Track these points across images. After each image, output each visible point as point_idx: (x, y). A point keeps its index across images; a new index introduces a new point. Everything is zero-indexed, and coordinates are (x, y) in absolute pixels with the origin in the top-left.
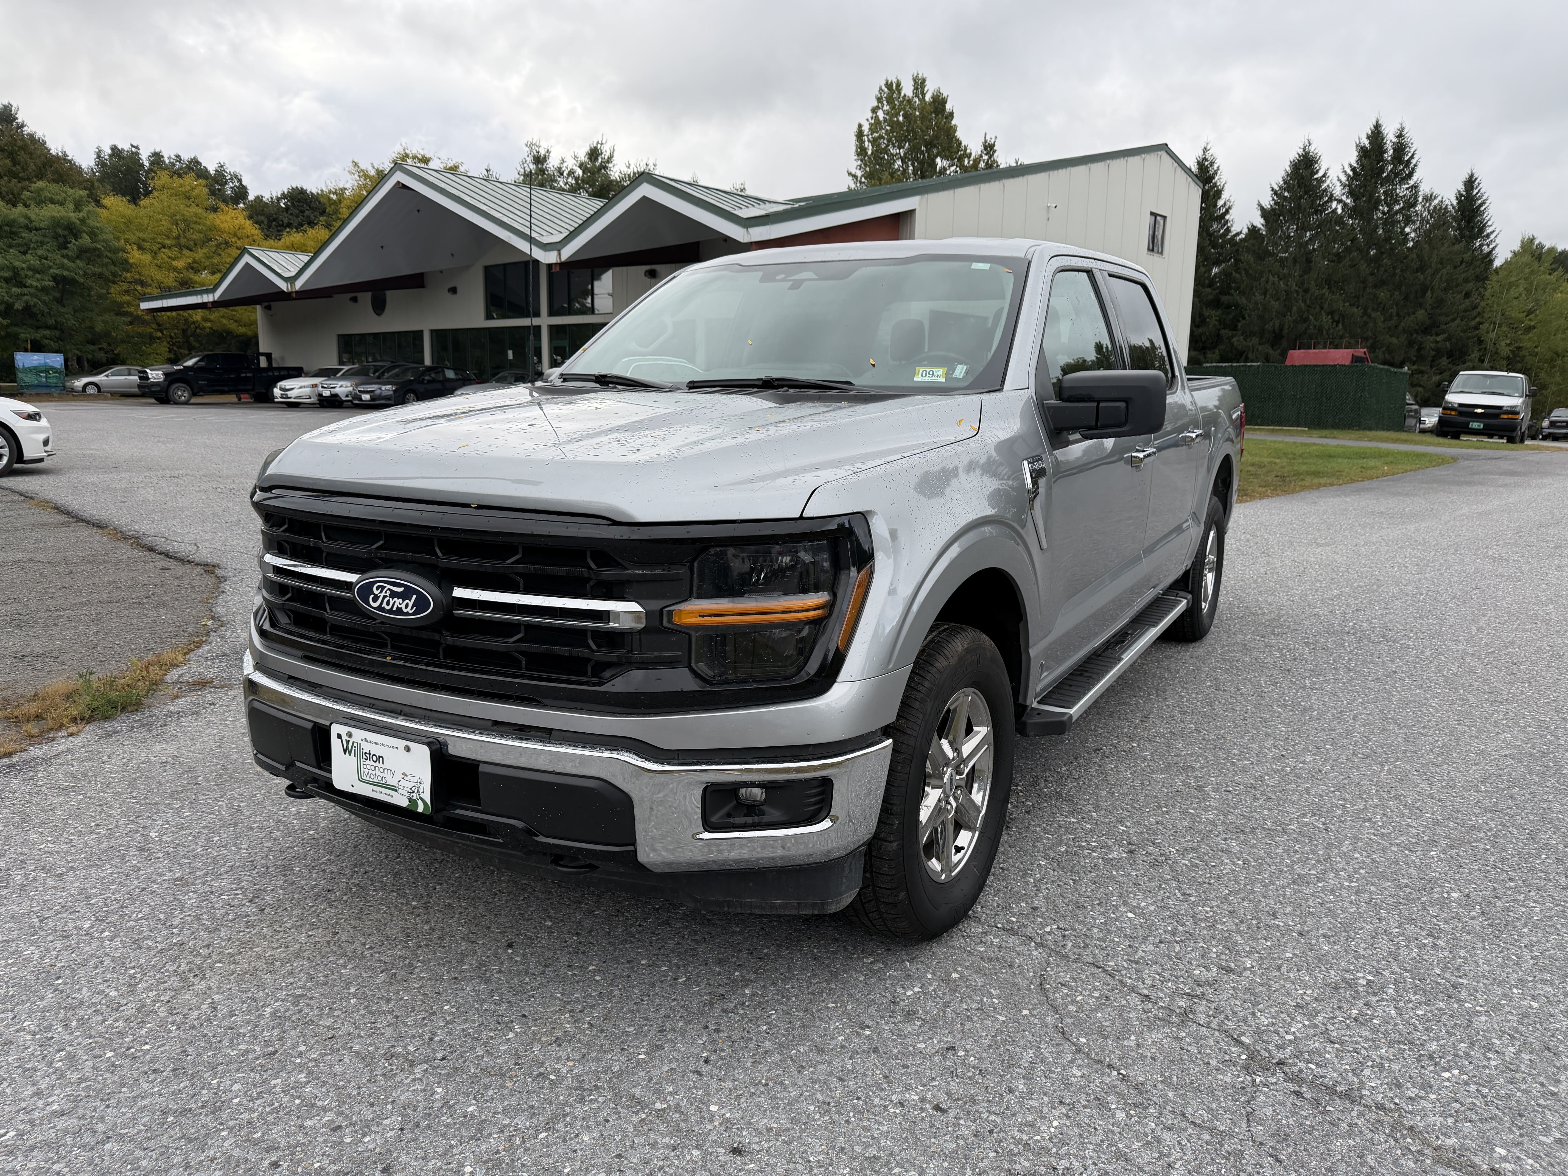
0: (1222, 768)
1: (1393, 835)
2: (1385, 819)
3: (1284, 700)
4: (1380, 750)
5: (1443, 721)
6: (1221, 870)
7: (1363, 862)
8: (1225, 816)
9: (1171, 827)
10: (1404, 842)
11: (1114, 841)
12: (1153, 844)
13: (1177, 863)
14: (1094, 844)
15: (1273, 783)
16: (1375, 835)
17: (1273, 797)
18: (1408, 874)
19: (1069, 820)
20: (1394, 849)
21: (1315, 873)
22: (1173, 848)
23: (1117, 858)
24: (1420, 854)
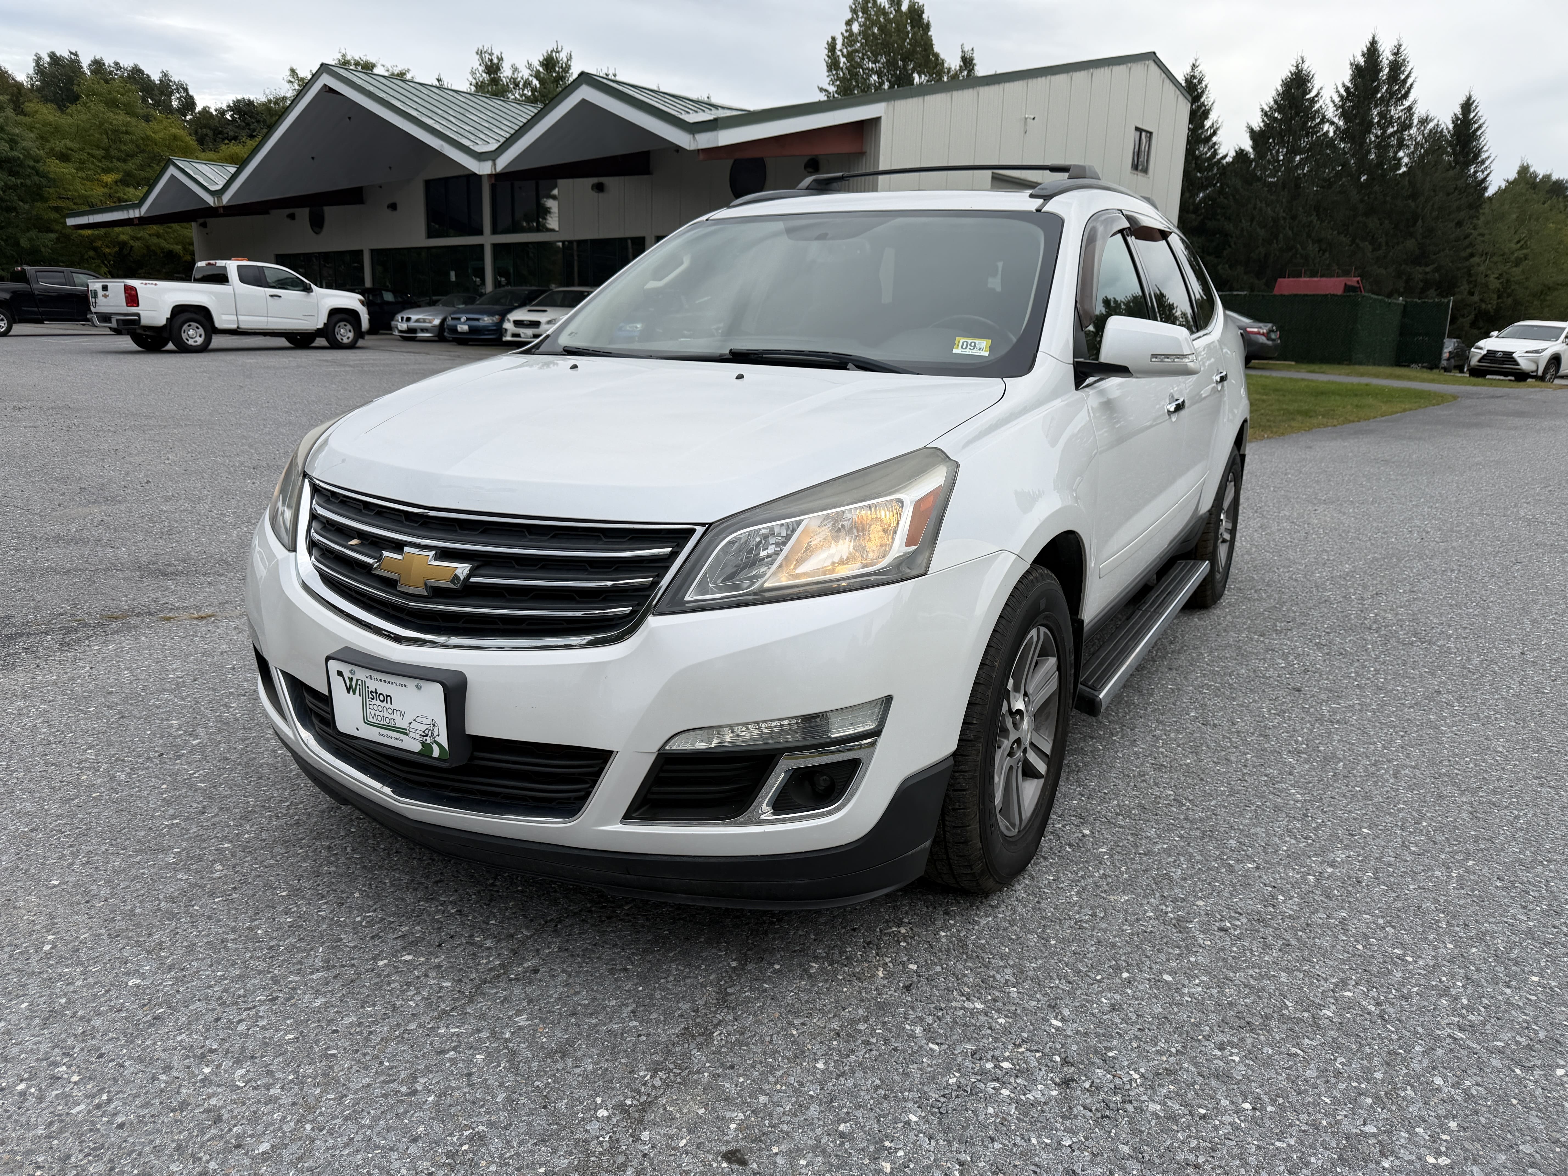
0: (1215, 880)
1: (1488, 1027)
2: (1470, 989)
3: (1296, 742)
4: (1439, 838)
5: (1519, 779)
6: (1216, 1128)
7: (1452, 1100)
8: (1220, 987)
9: (1134, 1017)
10: (1508, 1045)
11: (1040, 1058)
12: (1105, 1061)
13: (1142, 1110)
14: (1006, 1065)
15: (1292, 909)
16: (1461, 1029)
17: (1293, 942)
18: (1529, 1128)
19: (972, 1006)
20: (1496, 1062)
21: (1375, 1130)
22: (1135, 1070)
23: (1043, 1100)
24: (1540, 1075)
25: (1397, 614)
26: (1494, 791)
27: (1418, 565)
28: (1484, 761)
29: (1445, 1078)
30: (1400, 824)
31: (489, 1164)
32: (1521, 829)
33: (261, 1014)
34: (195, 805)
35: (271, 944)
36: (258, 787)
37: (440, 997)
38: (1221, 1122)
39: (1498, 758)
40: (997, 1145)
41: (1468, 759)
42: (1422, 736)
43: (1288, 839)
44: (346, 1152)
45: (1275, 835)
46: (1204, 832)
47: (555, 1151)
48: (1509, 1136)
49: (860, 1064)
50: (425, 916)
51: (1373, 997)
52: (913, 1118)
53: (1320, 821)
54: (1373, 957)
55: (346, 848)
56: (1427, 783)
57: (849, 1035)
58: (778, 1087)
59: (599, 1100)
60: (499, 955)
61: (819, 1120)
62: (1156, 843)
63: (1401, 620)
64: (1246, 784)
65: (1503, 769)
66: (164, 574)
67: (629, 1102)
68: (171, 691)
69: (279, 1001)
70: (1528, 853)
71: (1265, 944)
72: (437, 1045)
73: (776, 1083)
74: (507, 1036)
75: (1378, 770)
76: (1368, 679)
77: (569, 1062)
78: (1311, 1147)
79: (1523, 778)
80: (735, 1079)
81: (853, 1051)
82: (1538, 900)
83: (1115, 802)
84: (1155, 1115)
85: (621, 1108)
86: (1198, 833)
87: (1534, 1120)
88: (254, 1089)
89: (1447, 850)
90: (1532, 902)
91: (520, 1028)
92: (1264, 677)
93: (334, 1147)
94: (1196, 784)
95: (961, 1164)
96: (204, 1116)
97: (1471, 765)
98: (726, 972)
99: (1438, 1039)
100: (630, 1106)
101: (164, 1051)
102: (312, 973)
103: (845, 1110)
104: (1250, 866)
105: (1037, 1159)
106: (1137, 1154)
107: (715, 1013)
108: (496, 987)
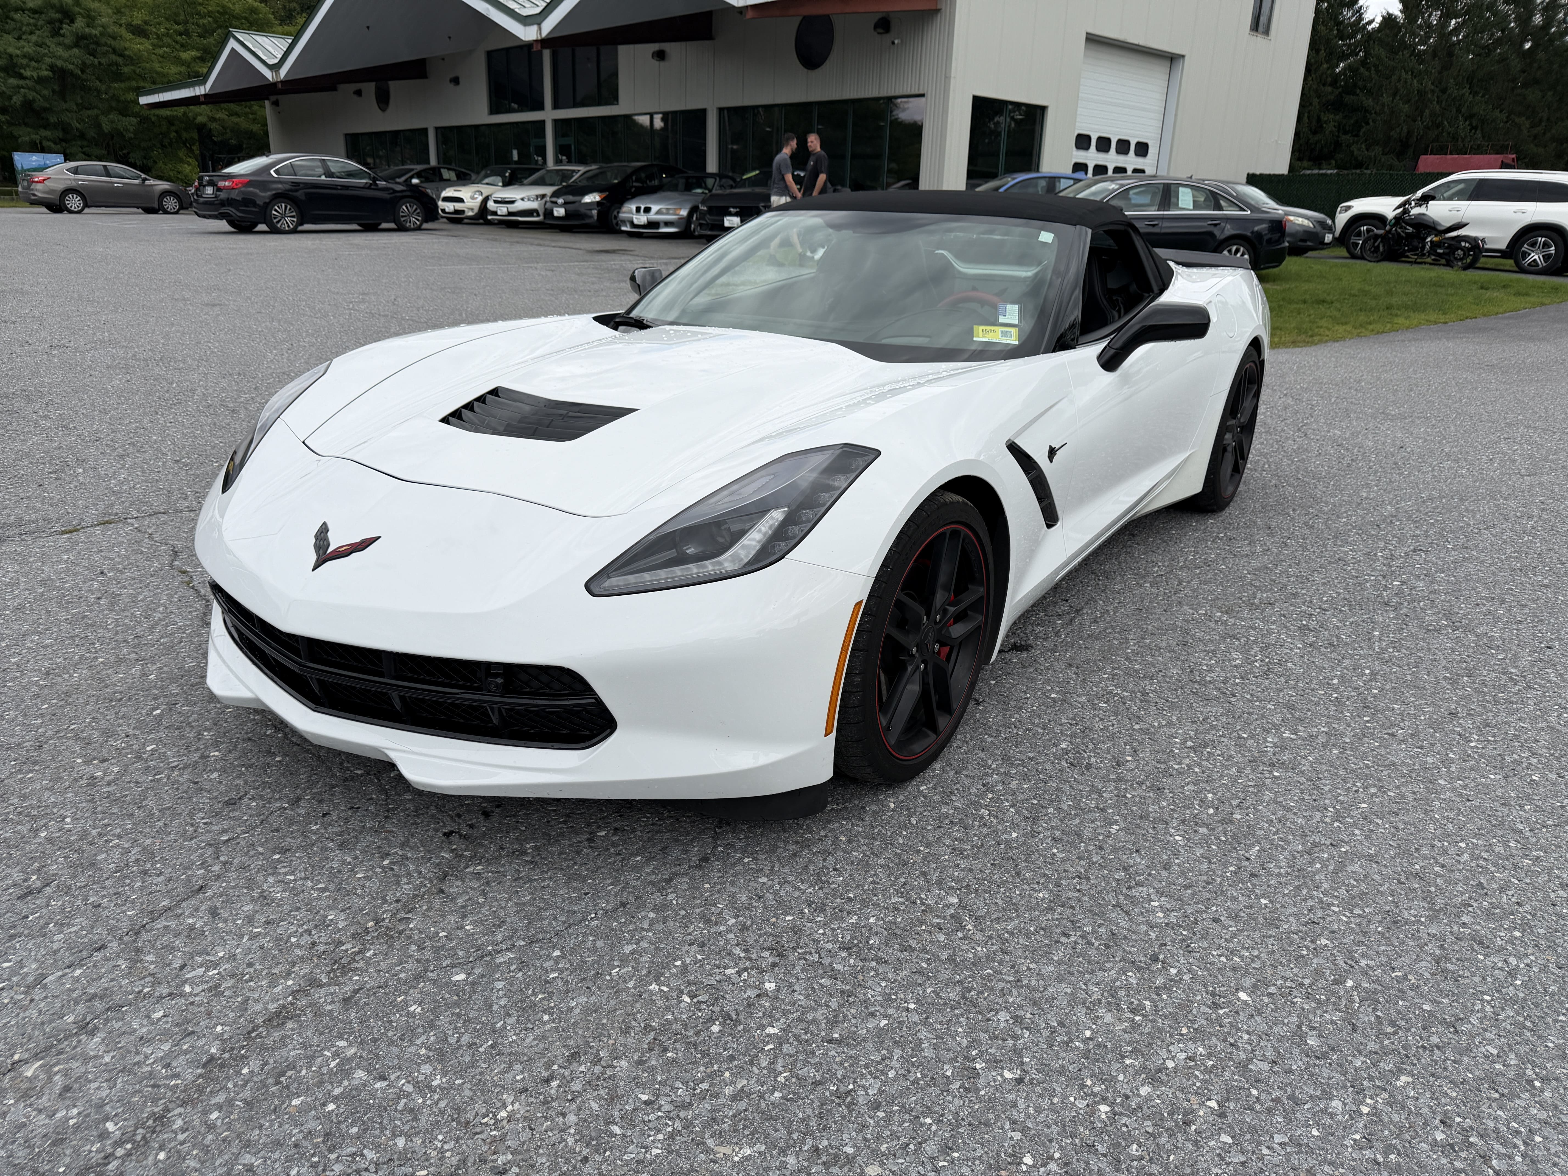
3: (1203, 802)
4: (1366, 1017)
25: (1433, 582)
26: (1489, 915)
27: (1486, 508)
28: (1489, 848)
30: (1307, 982)
32: (1513, 1001)
39: (1512, 844)
41: (1463, 845)
42: (1403, 796)
43: (1101, 1012)
45: (1084, 1003)
53: (1173, 971)
56: (1382, 893)
62: (873, 1015)
63: (1435, 592)
64: (1085, 886)
65: (1515, 866)
70: (1512, 1059)
75: (1311, 863)
79: (1543, 888)
83: (854, 918)
86: (953, 994)
89: (1371, 1046)
92: (1201, 681)
94: (1003, 883)
97: (1466, 857)
104: (1008, 1075)
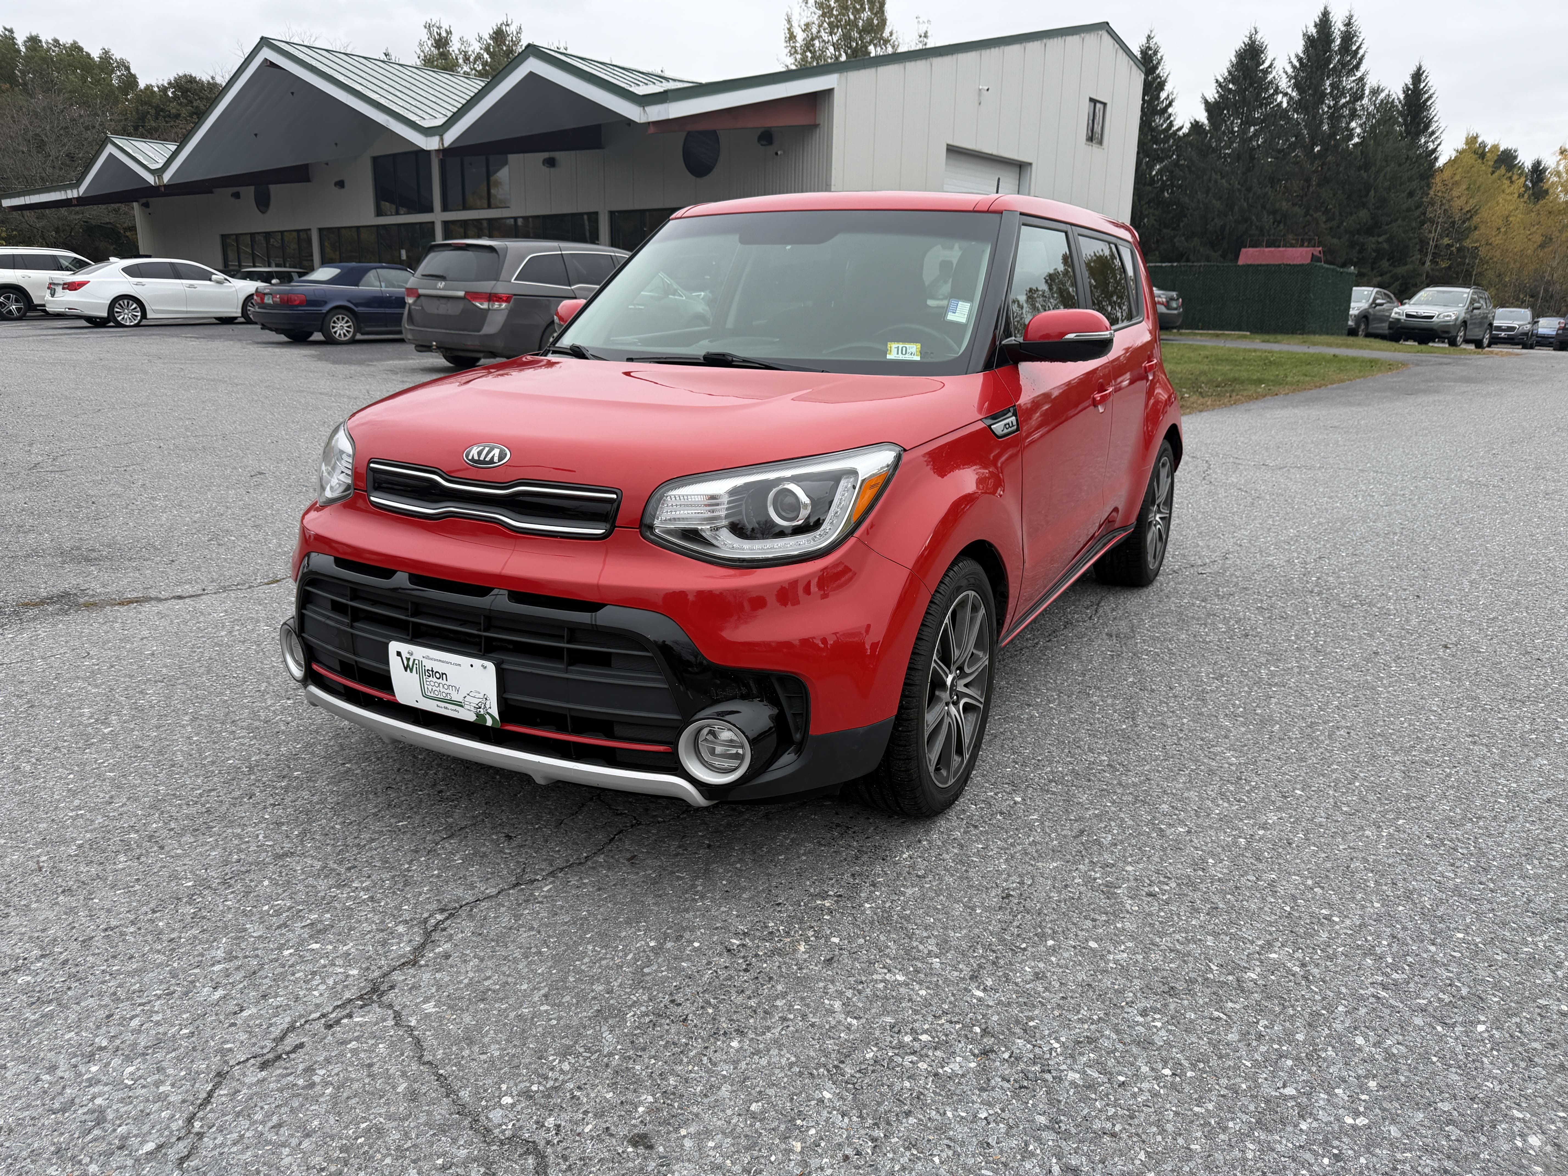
0: (1145, 844)
1: (1412, 985)
2: (1395, 948)
3: (1234, 705)
4: (1371, 797)
5: (1452, 738)
6: (1134, 1096)
7: (1372, 1059)
8: (1146, 952)
9: (1057, 985)
10: (1431, 1002)
11: (961, 1029)
12: (1025, 1031)
13: (1061, 1079)
14: (924, 1038)
15: (1221, 872)
16: (1385, 987)
17: (1221, 906)
18: (1448, 1086)
19: (893, 978)
20: (1418, 1021)
21: (1294, 1092)
22: (1057, 1039)
23: (960, 1072)
24: (1461, 1032)
25: (1339, 577)
26: (1427, 751)
27: (1362, 529)
28: (1419, 720)
29: (1366, 1038)
30: (1332, 784)
31: (385, 1156)
32: (1452, 787)
33: (156, 1009)
34: (102, 795)
35: (172, 936)
36: (170, 776)
37: (347, 986)
38: (1140, 1089)
39: (1432, 717)
40: (912, 1120)
41: (1403, 719)
42: (1358, 697)
43: (1220, 802)
44: (235, 1149)
45: (1208, 799)
46: (1136, 797)
47: (454, 1141)
48: (1428, 1094)
49: (776, 1041)
50: (336, 904)
51: (1298, 959)
52: (827, 1095)
53: (1253, 783)
54: (1300, 918)
55: (258, 836)
56: (1362, 744)
57: (766, 1012)
58: (690, 1067)
59: (504, 1087)
60: (410, 941)
61: (730, 1100)
62: (1088, 808)
63: (1342, 583)
64: (1181, 749)
65: (1437, 728)
66: (87, 560)
67: (534, 1088)
68: (84, 679)
69: (176, 995)
70: (1458, 811)
71: (1193, 909)
72: (338, 1035)
73: (688, 1063)
74: (413, 1023)
75: (1314, 732)
76: (1308, 642)
77: (476, 1049)
78: (1229, 1112)
79: (1456, 737)
80: (646, 1060)
81: (769, 1028)
82: (1466, 857)
83: (1049, 769)
84: (1073, 1083)
85: (527, 1094)
86: (1130, 798)
87: (1454, 1077)
88: (144, 1087)
89: (1378, 809)
90: (1460, 860)
91: (428, 1016)
92: (1204, 642)
93: (222, 1145)
94: (1131, 749)
95: (874, 1140)
96: (87, 1117)
97: (1406, 725)
98: (644, 951)
99: (1362, 998)
100: (537, 1092)
101: (50, 1050)
102: (213, 965)
103: (758, 1089)
104: (1181, 829)
105: (951, 1133)
106: (1054, 1125)
107: (630, 994)
108: (405, 974)
